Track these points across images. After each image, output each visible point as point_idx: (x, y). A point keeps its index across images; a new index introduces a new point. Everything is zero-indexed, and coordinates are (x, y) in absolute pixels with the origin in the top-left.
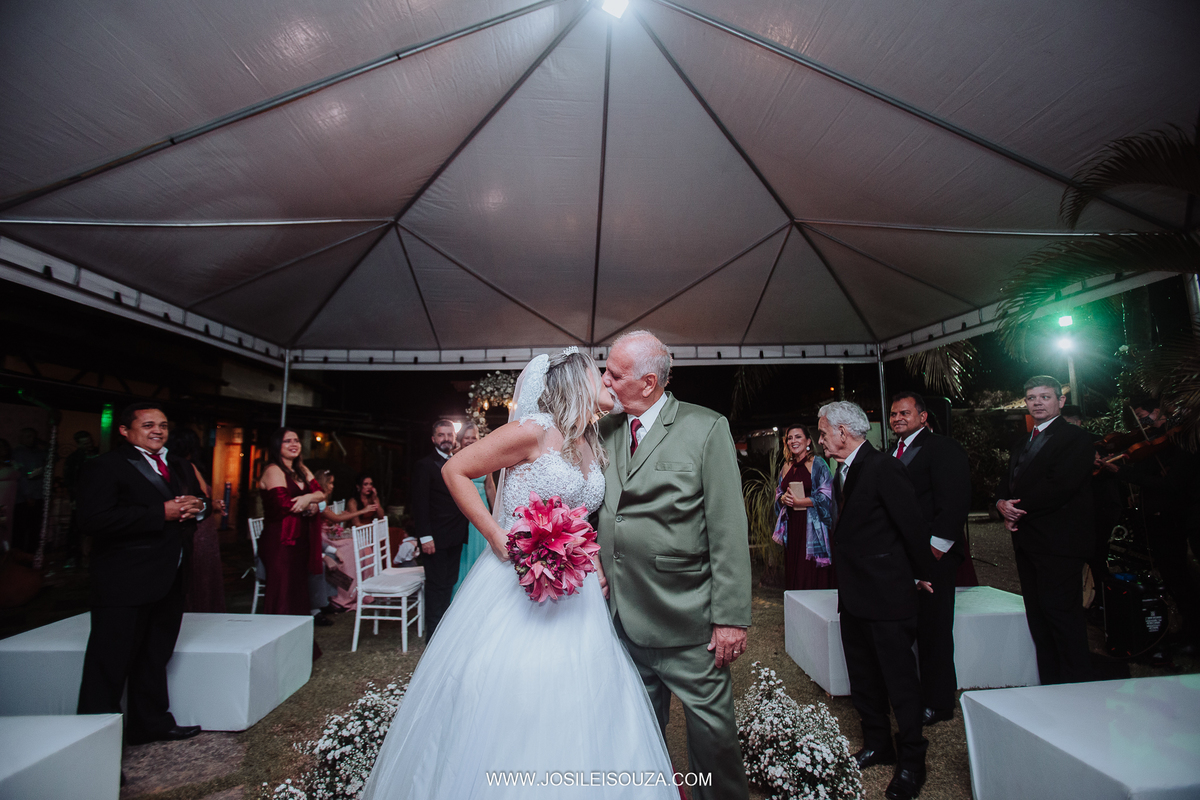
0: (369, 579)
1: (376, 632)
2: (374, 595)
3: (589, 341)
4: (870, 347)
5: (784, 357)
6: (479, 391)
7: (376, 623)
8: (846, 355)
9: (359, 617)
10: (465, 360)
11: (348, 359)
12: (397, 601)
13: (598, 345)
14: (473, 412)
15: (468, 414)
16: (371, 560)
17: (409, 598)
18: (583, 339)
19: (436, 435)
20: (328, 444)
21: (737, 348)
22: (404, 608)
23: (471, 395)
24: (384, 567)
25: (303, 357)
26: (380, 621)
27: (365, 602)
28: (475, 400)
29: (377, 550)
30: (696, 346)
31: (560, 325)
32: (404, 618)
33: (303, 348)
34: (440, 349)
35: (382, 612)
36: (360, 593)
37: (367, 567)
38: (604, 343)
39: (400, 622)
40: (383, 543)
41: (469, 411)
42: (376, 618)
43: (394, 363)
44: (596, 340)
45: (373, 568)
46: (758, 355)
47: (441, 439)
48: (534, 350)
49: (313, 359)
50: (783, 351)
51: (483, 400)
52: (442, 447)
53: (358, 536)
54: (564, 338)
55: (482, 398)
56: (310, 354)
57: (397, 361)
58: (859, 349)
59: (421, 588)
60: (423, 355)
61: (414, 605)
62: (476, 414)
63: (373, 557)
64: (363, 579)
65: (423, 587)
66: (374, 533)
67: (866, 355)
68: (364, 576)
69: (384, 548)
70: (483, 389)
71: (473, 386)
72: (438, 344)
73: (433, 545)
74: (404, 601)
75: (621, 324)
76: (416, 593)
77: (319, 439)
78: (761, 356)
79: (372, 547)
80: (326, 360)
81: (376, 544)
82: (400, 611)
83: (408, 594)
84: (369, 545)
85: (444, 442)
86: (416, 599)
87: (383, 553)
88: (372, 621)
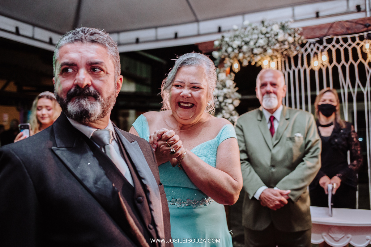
6: (224, 49)
10: (222, 29)
28: (222, 60)
34: (198, 21)
43: (157, 41)
55: (229, 57)
62: (222, 76)
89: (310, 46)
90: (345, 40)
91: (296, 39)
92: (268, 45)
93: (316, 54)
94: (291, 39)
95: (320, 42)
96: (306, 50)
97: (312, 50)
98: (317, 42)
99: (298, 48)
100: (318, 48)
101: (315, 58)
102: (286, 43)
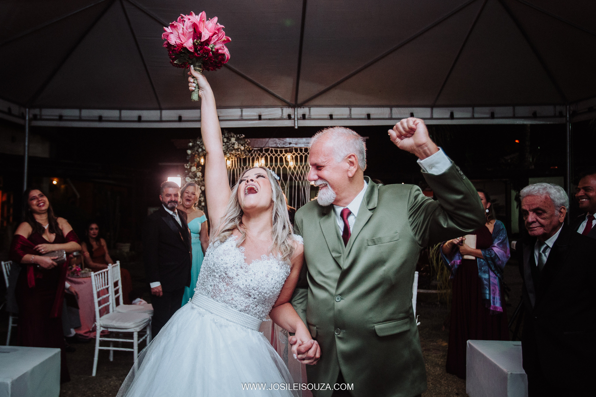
0: (105, 316)
1: (111, 359)
2: (110, 330)
3: (293, 103)
4: (558, 108)
5: (473, 118)
6: (196, 149)
7: (112, 353)
8: (534, 116)
9: (98, 347)
10: (183, 119)
11: (80, 117)
12: (130, 335)
13: (301, 105)
14: (191, 167)
15: (187, 169)
16: (107, 300)
17: (139, 332)
18: (288, 101)
19: (164, 195)
20: (63, 186)
21: (429, 110)
22: (135, 341)
23: (189, 152)
24: (118, 304)
25: (41, 115)
26: (114, 351)
27: (103, 334)
28: (193, 156)
29: (112, 290)
30: (391, 107)
31: (266, 87)
32: (135, 349)
33: (41, 107)
34: (161, 109)
35: (116, 344)
36: (98, 328)
37: (104, 305)
38: (307, 104)
39: (132, 353)
40: (116, 284)
41: (187, 166)
42: (111, 348)
43: (120, 121)
44: (299, 101)
45: (108, 305)
46: (448, 116)
47: (168, 199)
48: (244, 110)
49: (50, 116)
50: (473, 112)
51: (200, 157)
52: (169, 206)
53: (95, 281)
54: (271, 100)
55: (199, 154)
56: (48, 113)
57: (123, 119)
58: (549, 110)
59: (149, 324)
60: (147, 114)
61: (144, 338)
62: (194, 169)
63: (108, 297)
64: (101, 316)
65: (150, 323)
66: (109, 277)
67: (555, 116)
68: (102, 313)
69: (117, 288)
70: (200, 147)
71: (191, 144)
72: (159, 104)
73: (161, 290)
74: (136, 335)
75: (322, 88)
76: (145, 328)
77: (55, 182)
78: (452, 117)
79: (107, 289)
80: (61, 118)
81: (111, 285)
82: (132, 343)
83: (138, 329)
84: (104, 287)
85: (171, 201)
86: (146, 332)
87: (117, 292)
88: (109, 351)
89: (254, 152)
90: (276, 152)
91: (246, 148)
92: (227, 150)
93: (258, 158)
94: (242, 148)
95: (261, 150)
96: (252, 155)
97: (255, 155)
98: (259, 150)
99: (247, 153)
100: (259, 155)
101: (257, 161)
102: (239, 150)
